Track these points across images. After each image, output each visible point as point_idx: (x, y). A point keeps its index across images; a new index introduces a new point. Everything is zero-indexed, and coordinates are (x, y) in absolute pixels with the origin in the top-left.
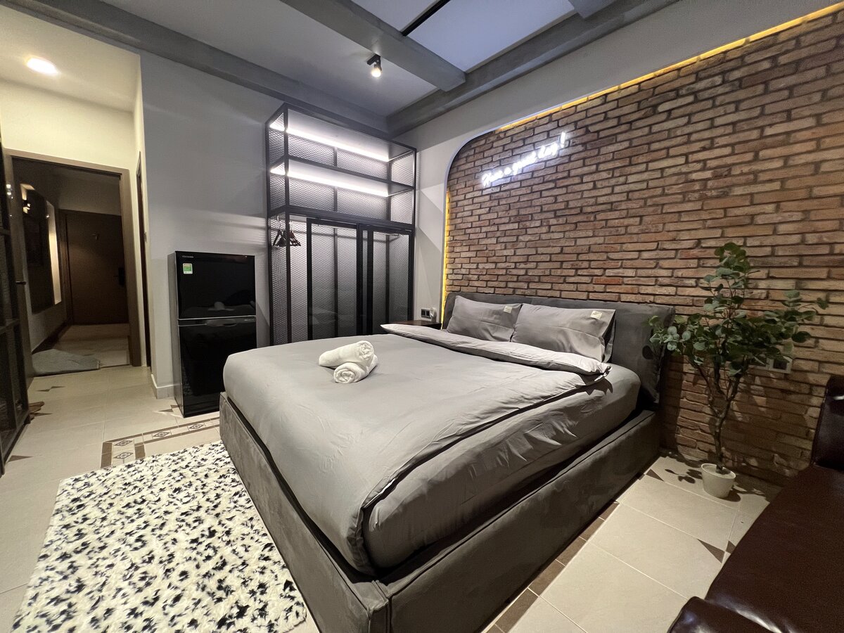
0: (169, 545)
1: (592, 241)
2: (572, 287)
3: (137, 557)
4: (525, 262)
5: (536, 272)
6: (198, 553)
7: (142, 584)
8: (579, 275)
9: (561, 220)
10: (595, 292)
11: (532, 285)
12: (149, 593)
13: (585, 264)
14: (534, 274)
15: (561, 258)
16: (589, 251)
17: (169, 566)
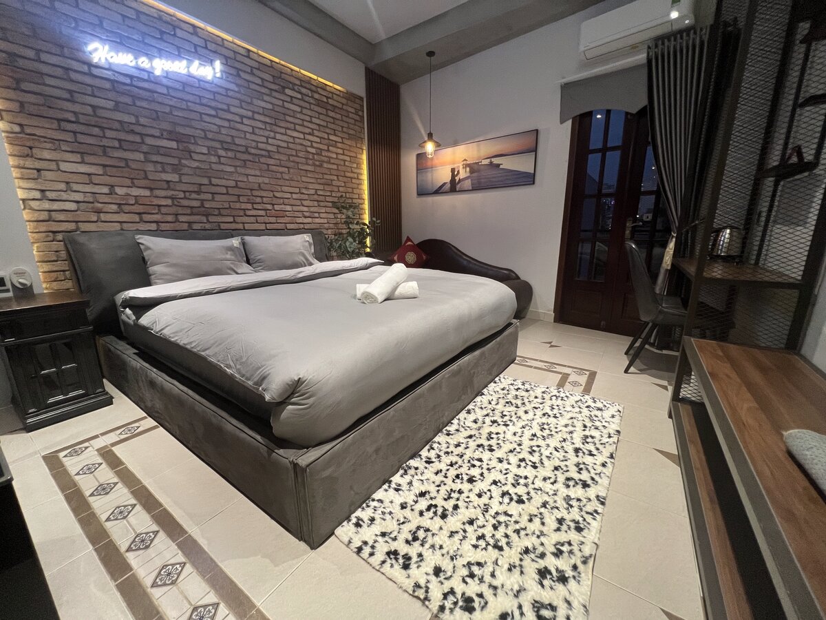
0: (519, 434)
1: (260, 180)
2: (253, 219)
3: (540, 442)
4: (198, 193)
5: (214, 205)
6: (511, 417)
7: (545, 426)
8: (255, 209)
9: (230, 154)
10: (270, 223)
11: (212, 219)
12: (544, 420)
13: (258, 200)
14: (211, 206)
15: (236, 191)
16: (260, 189)
17: (529, 423)
